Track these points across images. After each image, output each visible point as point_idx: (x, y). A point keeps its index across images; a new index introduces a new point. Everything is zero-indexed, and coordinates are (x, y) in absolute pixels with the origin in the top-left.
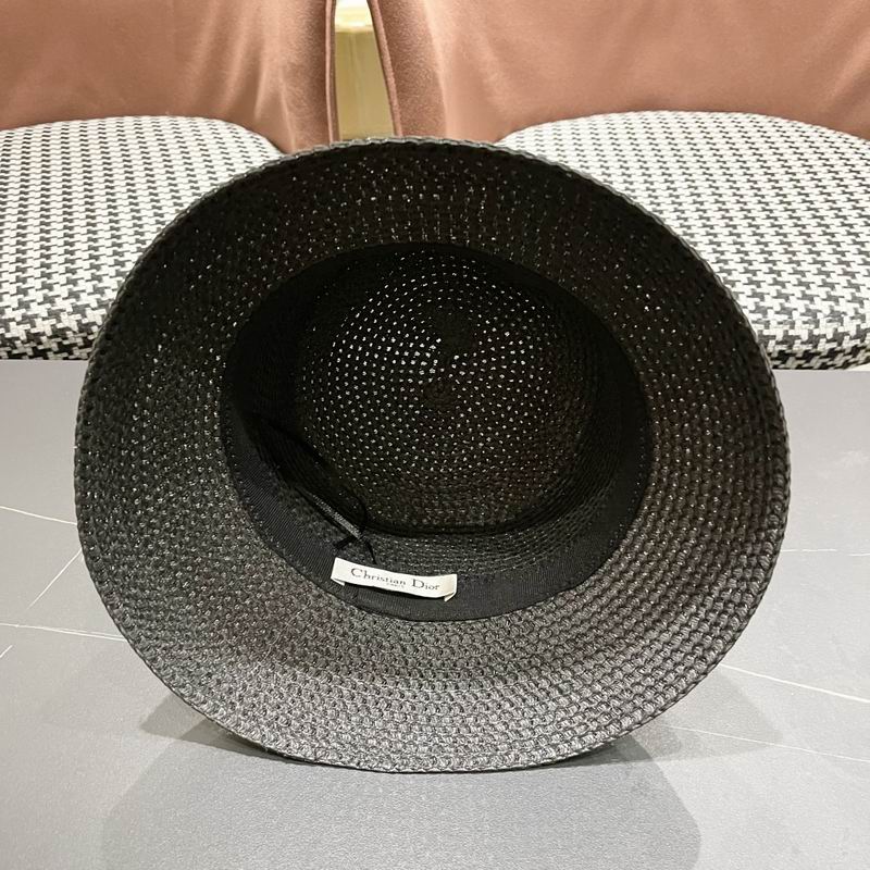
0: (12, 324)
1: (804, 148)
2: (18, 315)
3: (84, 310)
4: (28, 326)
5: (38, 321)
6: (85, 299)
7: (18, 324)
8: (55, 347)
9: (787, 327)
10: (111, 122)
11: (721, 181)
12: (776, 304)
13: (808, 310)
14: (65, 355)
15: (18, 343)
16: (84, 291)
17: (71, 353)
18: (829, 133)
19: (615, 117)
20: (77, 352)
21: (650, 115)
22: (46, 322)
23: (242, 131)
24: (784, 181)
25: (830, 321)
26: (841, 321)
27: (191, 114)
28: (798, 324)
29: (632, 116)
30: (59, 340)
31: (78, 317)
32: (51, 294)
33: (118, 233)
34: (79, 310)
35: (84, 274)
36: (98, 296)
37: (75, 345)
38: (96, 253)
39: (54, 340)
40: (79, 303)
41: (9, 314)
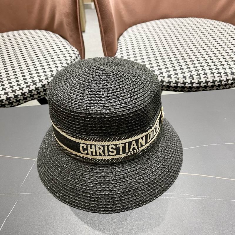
1: (211, 26)
3: (15, 91)
5: (2, 96)
6: (15, 88)
8: (7, 103)
9: (220, 78)
10: (10, 33)
11: (192, 37)
12: (216, 71)
13: (225, 72)
14: (11, 105)
16: (14, 85)
17: (12, 104)
18: (216, 21)
19: (157, 21)
20: (14, 104)
21: (166, 20)
22: (4, 96)
23: (51, 33)
24: (208, 36)
25: (231, 75)
26: (234, 74)
27: (34, 28)
28: (223, 76)
29: (161, 20)
30: (9, 101)
31: (14, 93)
32: (4, 87)
33: (21, 67)
34: (14, 91)
35: (13, 80)
36: (19, 86)
37: (13, 102)
38: (16, 74)
39: (7, 101)
40: (13, 89)
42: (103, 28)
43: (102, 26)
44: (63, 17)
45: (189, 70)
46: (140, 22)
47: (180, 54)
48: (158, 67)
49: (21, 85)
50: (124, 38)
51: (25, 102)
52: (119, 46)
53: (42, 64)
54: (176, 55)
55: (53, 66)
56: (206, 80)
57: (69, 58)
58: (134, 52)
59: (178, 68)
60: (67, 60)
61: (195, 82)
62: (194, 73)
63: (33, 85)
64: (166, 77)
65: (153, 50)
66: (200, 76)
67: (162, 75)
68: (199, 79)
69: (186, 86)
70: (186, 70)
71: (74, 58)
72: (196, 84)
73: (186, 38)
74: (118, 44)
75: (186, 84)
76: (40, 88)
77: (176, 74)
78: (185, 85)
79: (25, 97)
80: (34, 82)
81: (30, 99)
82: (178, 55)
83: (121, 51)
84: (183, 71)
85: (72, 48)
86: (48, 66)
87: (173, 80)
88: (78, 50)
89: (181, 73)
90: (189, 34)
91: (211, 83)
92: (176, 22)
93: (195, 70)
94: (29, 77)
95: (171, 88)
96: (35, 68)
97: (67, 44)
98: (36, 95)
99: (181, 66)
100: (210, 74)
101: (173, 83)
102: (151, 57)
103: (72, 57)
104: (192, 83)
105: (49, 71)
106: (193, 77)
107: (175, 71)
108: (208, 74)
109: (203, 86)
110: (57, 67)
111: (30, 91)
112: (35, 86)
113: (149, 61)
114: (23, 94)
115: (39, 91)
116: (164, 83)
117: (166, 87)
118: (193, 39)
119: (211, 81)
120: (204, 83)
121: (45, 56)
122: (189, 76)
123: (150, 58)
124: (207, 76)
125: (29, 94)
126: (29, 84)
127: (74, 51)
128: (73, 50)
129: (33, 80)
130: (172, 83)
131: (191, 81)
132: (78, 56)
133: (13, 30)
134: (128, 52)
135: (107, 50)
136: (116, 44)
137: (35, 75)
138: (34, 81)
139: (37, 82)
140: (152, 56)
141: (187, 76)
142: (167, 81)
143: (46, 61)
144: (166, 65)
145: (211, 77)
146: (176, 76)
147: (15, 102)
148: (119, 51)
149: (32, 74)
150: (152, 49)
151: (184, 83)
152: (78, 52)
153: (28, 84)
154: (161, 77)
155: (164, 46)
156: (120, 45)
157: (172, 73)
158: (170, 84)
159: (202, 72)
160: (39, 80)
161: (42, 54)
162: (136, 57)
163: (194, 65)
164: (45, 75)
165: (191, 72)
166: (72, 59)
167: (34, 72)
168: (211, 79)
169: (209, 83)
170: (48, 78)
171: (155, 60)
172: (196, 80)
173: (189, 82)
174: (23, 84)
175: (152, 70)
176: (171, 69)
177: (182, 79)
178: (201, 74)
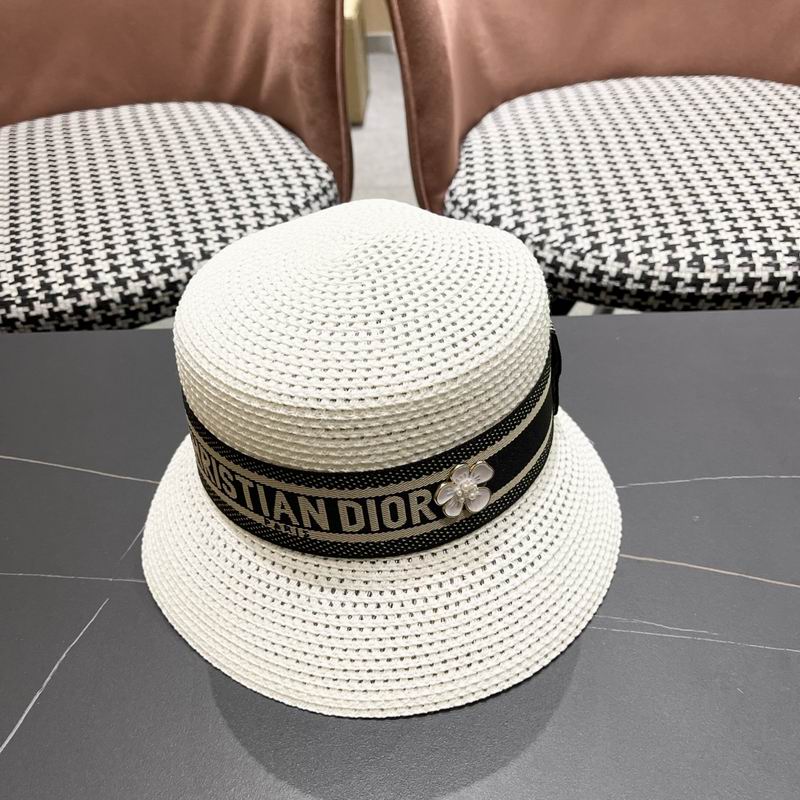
0: (60, 299)
1: (781, 104)
2: (64, 289)
3: (126, 283)
4: (74, 300)
5: (84, 295)
6: (126, 272)
7: (65, 297)
8: (98, 318)
9: (796, 269)
10: (124, 111)
11: (710, 137)
12: (784, 247)
14: (108, 326)
15: (65, 316)
16: (124, 265)
17: (114, 324)
19: (599, 85)
20: (119, 323)
22: (91, 295)
23: (249, 113)
24: (769, 135)
27: (199, 98)
29: (615, 83)
31: (120, 289)
32: (94, 269)
33: (149, 210)
34: (121, 282)
35: (122, 249)
36: (138, 269)
37: (117, 316)
38: (131, 229)
39: (99, 312)
40: (121, 276)
41: (56, 289)
42: (415, 95)
43: (411, 88)
44: (290, 61)
45: (689, 241)
46: (540, 87)
47: (665, 188)
48: (588, 227)
49: (145, 264)
50: (483, 135)
51: (154, 320)
52: (463, 159)
53: (213, 203)
54: (649, 191)
55: (247, 211)
56: (746, 274)
57: (299, 191)
58: (510, 179)
59: (652, 231)
60: (293, 196)
61: (708, 280)
62: (708, 250)
63: (180, 267)
64: (610, 261)
65: (577, 172)
66: (726, 260)
67: (600, 252)
68: (721, 271)
69: (678, 290)
70: (679, 240)
71: (315, 190)
72: (712, 286)
73: (691, 138)
74: (462, 153)
75: (676, 284)
77: (644, 251)
78: (674, 287)
79: (155, 302)
80: (186, 258)
82: (659, 193)
83: (468, 173)
84: (671, 243)
85: (313, 160)
86: (234, 211)
87: (636, 270)
88: (330, 168)
89: (662, 247)
90: (702, 126)
91: (764, 284)
92: (664, 89)
93: (710, 241)
94: (171, 241)
95: (626, 299)
96: (192, 217)
97: (296, 146)
99: (666, 225)
100: (762, 256)
101: (635, 281)
102: (568, 195)
103: (311, 188)
104: (697, 283)
105: (235, 226)
106: (702, 262)
107: (642, 242)
108: (754, 255)
109: (735, 294)
110: (260, 216)
111: (171, 286)
112: (186, 269)
113: (558, 206)
114: (149, 293)
116: (605, 280)
117: (609, 294)
118: (714, 144)
119: (766, 279)
120: (738, 285)
121: (225, 182)
122: (689, 258)
123: (562, 197)
124: (750, 263)
125: (168, 293)
126: (170, 261)
127: (317, 168)
128: (314, 165)
129: (184, 250)
130: (630, 281)
131: (695, 275)
132: (328, 186)
134: (493, 179)
135: (423, 168)
136: (456, 150)
137: (189, 237)
138: (186, 254)
139: (194, 258)
140: (569, 192)
141: (683, 258)
142: (613, 273)
143: (227, 195)
144: (615, 220)
145: (765, 265)
146: (645, 256)
147: (123, 318)
148: (461, 173)
149: (179, 234)
150: (570, 171)
151: (672, 281)
152: (331, 173)
153: (164, 261)
154: (594, 261)
155: (615, 164)
156: (467, 156)
157: (633, 246)
158: (623, 284)
159: (736, 249)
160: (202, 252)
161: (217, 174)
162: (517, 194)
163: (708, 224)
164: (222, 239)
165: (696, 245)
166: (309, 193)
167: (186, 227)
168: (763, 273)
169: (758, 285)
171: (580, 203)
172: (712, 272)
173: (688, 278)
174: (152, 263)
175: (565, 235)
176: (629, 234)
177: (665, 268)
178: (731, 253)
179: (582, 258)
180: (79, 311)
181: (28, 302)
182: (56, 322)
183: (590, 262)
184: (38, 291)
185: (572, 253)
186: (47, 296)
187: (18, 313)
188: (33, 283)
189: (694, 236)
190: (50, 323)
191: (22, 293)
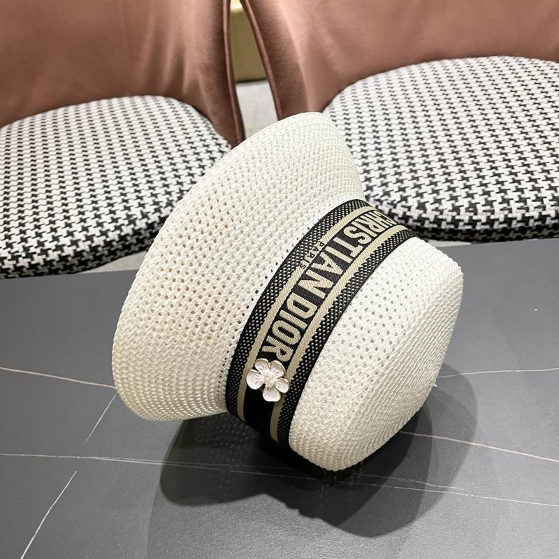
0: (50, 252)
2: (53, 245)
3: (92, 238)
4: (59, 252)
5: (65, 248)
6: (92, 231)
7: (54, 251)
8: (76, 262)
9: (540, 210)
10: (93, 105)
12: (532, 195)
13: (554, 197)
14: (83, 267)
15: (54, 263)
16: (91, 226)
17: (87, 265)
19: (414, 68)
20: (90, 264)
21: (436, 64)
22: (70, 248)
28: (548, 207)
29: (425, 66)
31: (89, 243)
32: (71, 230)
33: (107, 184)
34: (89, 238)
35: (89, 215)
36: (100, 228)
37: (88, 260)
38: (95, 200)
39: (76, 259)
40: (89, 234)
41: (47, 245)
44: (198, 72)
45: (467, 192)
46: (373, 73)
47: (453, 152)
48: (399, 184)
49: (105, 224)
50: (332, 114)
51: (113, 260)
53: (149, 176)
54: (443, 154)
55: (172, 181)
56: (506, 216)
59: (442, 186)
61: (480, 221)
62: (480, 199)
63: (127, 225)
64: (413, 209)
65: (393, 142)
66: (492, 206)
67: (407, 202)
68: (489, 214)
70: (461, 192)
72: (483, 224)
75: (458, 223)
76: (142, 232)
77: (438, 201)
78: (457, 226)
79: (112, 249)
80: (131, 219)
81: (123, 255)
82: (449, 156)
84: (454, 194)
85: (217, 139)
86: (163, 181)
87: (431, 215)
89: (449, 198)
91: (518, 222)
92: (459, 70)
93: (481, 193)
94: (121, 207)
95: (426, 233)
96: (135, 188)
97: (206, 129)
98: (135, 245)
99: (452, 181)
100: (517, 202)
101: (431, 223)
102: (387, 160)
104: (473, 222)
105: (164, 193)
106: (475, 208)
107: (435, 195)
108: (511, 202)
109: (499, 229)
110: (181, 184)
111: (123, 238)
112: (132, 226)
113: (380, 169)
114: (108, 244)
115: (141, 237)
116: (411, 222)
119: (519, 218)
120: (500, 223)
121: (157, 160)
122: (467, 205)
123: (382, 162)
124: (509, 207)
125: (120, 243)
126: (121, 221)
127: (219, 145)
128: (218, 142)
129: (130, 213)
130: (427, 222)
131: (471, 217)
133: (98, 98)
137: (133, 203)
138: (132, 216)
139: (136, 218)
140: (387, 157)
141: (463, 206)
142: (416, 217)
143: (159, 169)
144: (418, 179)
145: (518, 209)
146: (437, 205)
147: (92, 261)
149: (127, 201)
150: (389, 141)
151: (455, 222)
152: (230, 146)
153: (117, 222)
154: (402, 208)
157: (429, 198)
158: (423, 224)
159: (498, 198)
160: (142, 213)
161: (153, 154)
163: (481, 180)
164: (155, 203)
165: (472, 196)
167: (131, 196)
168: (517, 214)
169: (514, 222)
170: (162, 209)
171: (395, 166)
172: (483, 215)
173: (466, 219)
174: (109, 223)
175: (384, 190)
176: (426, 189)
177: (450, 213)
178: (495, 201)
179: (395, 207)
180: (63, 259)
181: (29, 256)
182: (49, 267)
183: (400, 210)
184: (36, 247)
185: (388, 203)
186: (42, 250)
187: (24, 262)
188: (33, 242)
189: (470, 189)
190: (45, 268)
191: (26, 249)
